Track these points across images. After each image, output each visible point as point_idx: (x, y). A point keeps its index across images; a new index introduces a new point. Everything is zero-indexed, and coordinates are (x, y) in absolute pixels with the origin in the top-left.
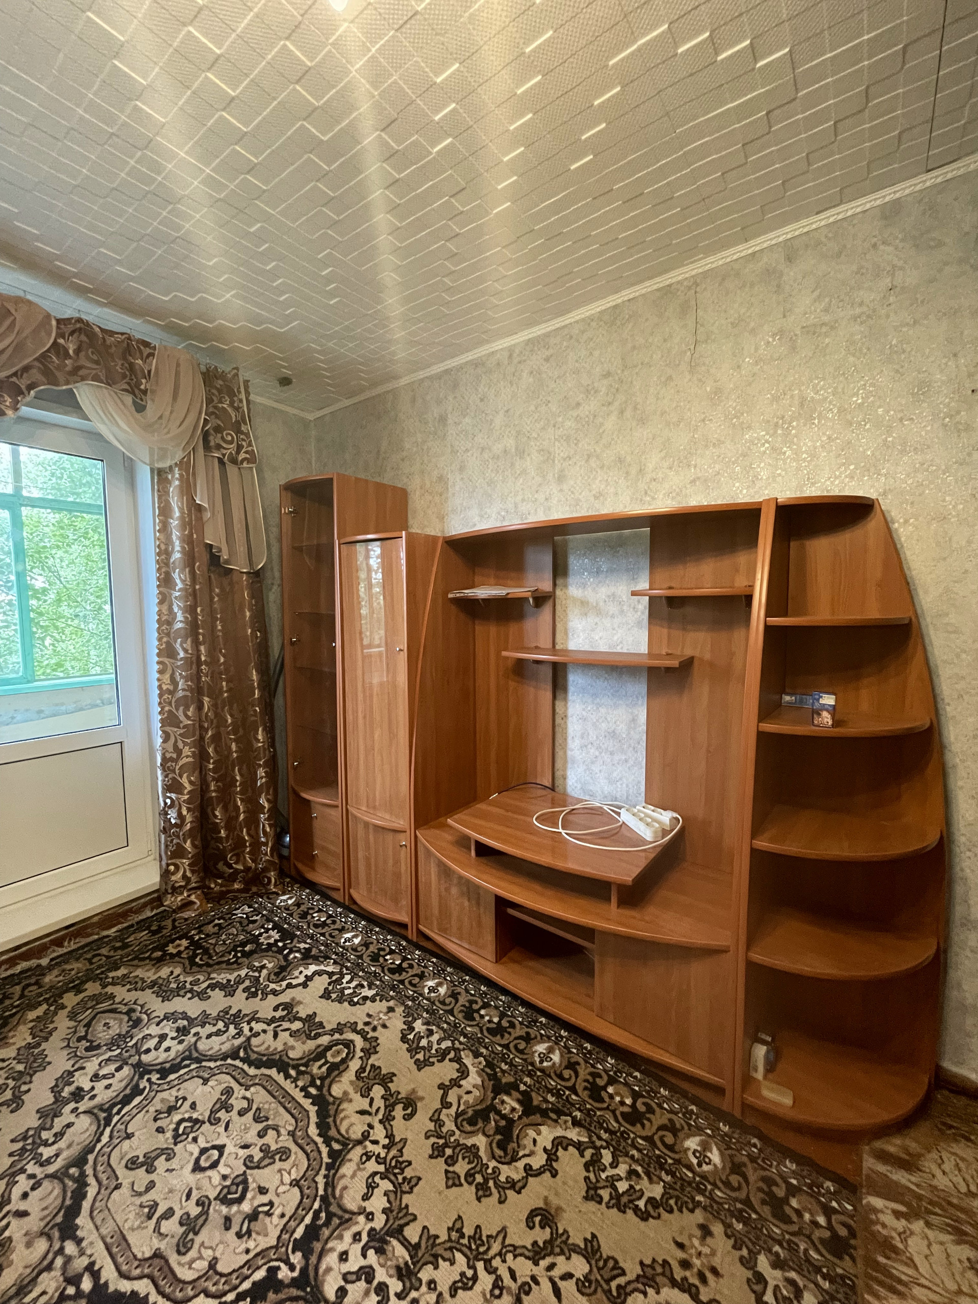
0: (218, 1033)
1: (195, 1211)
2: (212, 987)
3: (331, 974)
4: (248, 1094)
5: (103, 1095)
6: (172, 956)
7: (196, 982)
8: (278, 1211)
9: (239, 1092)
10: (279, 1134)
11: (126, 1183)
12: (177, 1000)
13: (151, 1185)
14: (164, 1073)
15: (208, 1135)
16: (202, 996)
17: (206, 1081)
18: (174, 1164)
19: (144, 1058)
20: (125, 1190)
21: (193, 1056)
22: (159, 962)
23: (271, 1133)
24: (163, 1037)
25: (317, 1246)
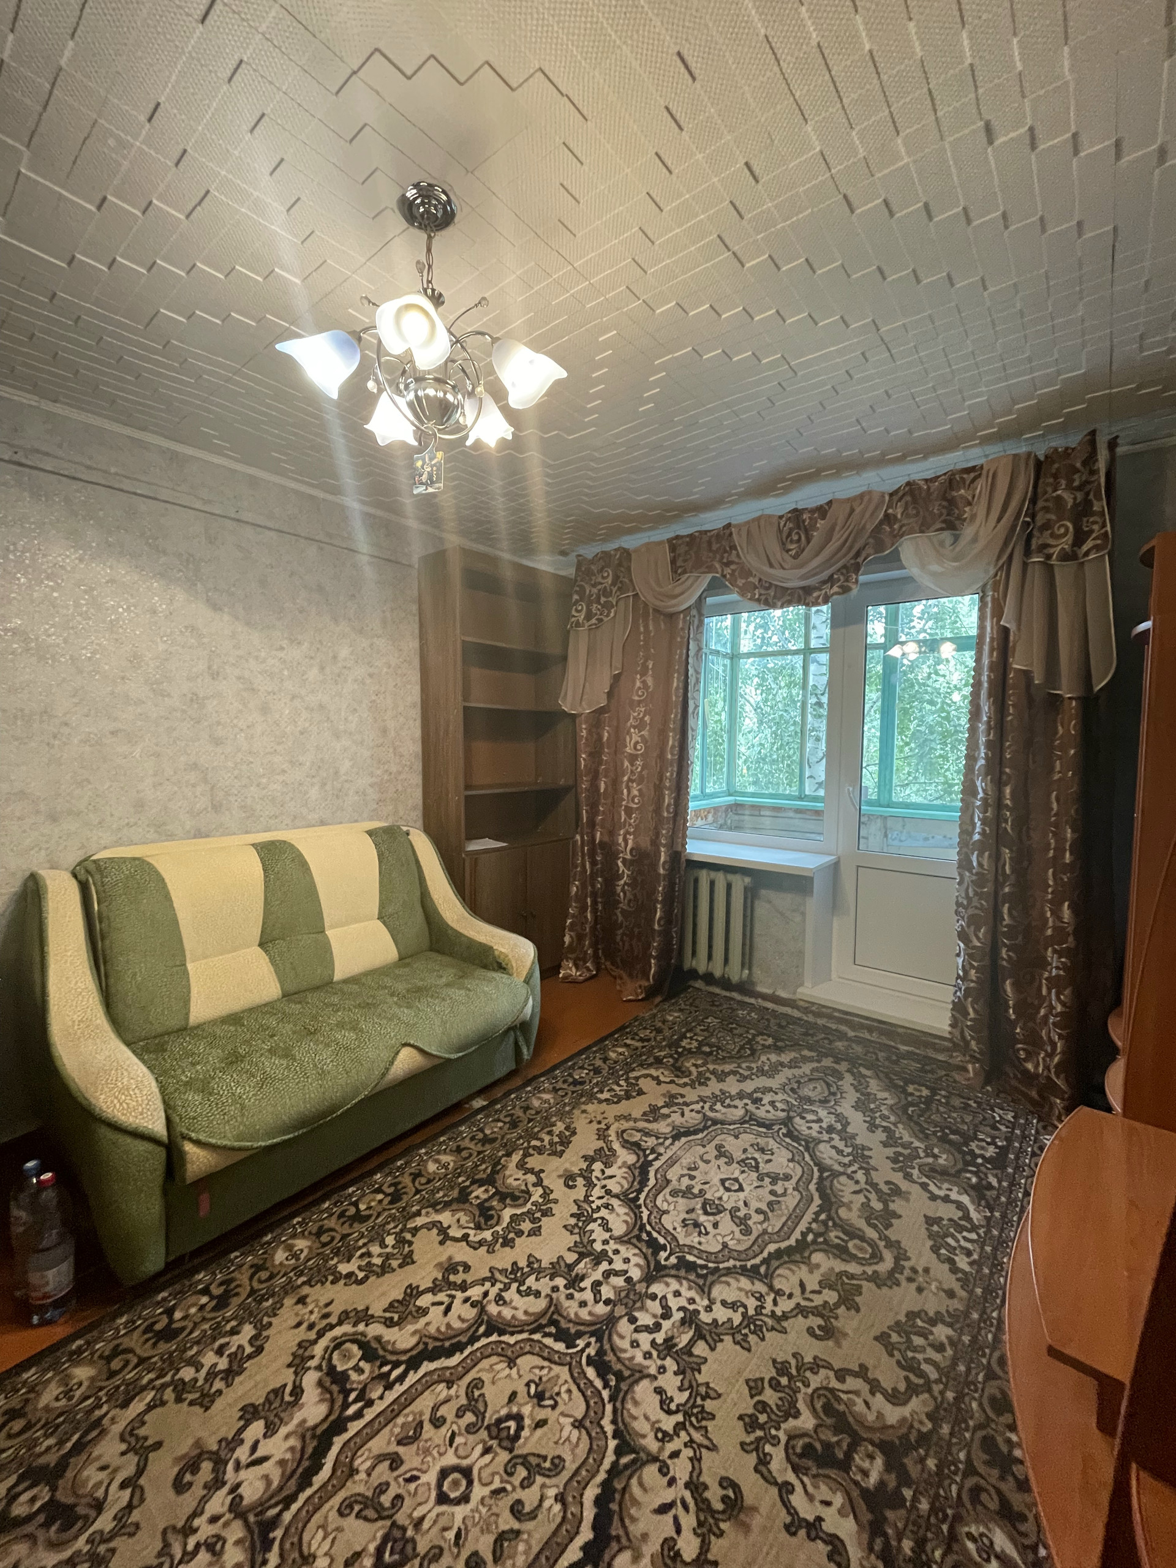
0: (840, 1152)
1: (696, 1191)
2: (886, 1129)
3: (967, 1217)
4: (790, 1191)
5: (761, 1113)
6: (904, 1091)
7: (884, 1118)
8: (703, 1240)
9: (790, 1185)
10: (761, 1223)
11: (708, 1148)
12: (860, 1114)
13: (707, 1162)
14: (789, 1134)
15: (749, 1179)
16: (872, 1127)
17: (792, 1160)
18: (724, 1168)
19: (797, 1120)
20: (703, 1150)
21: (810, 1145)
22: (891, 1086)
23: (761, 1217)
24: (819, 1120)
25: (682, 1273)
